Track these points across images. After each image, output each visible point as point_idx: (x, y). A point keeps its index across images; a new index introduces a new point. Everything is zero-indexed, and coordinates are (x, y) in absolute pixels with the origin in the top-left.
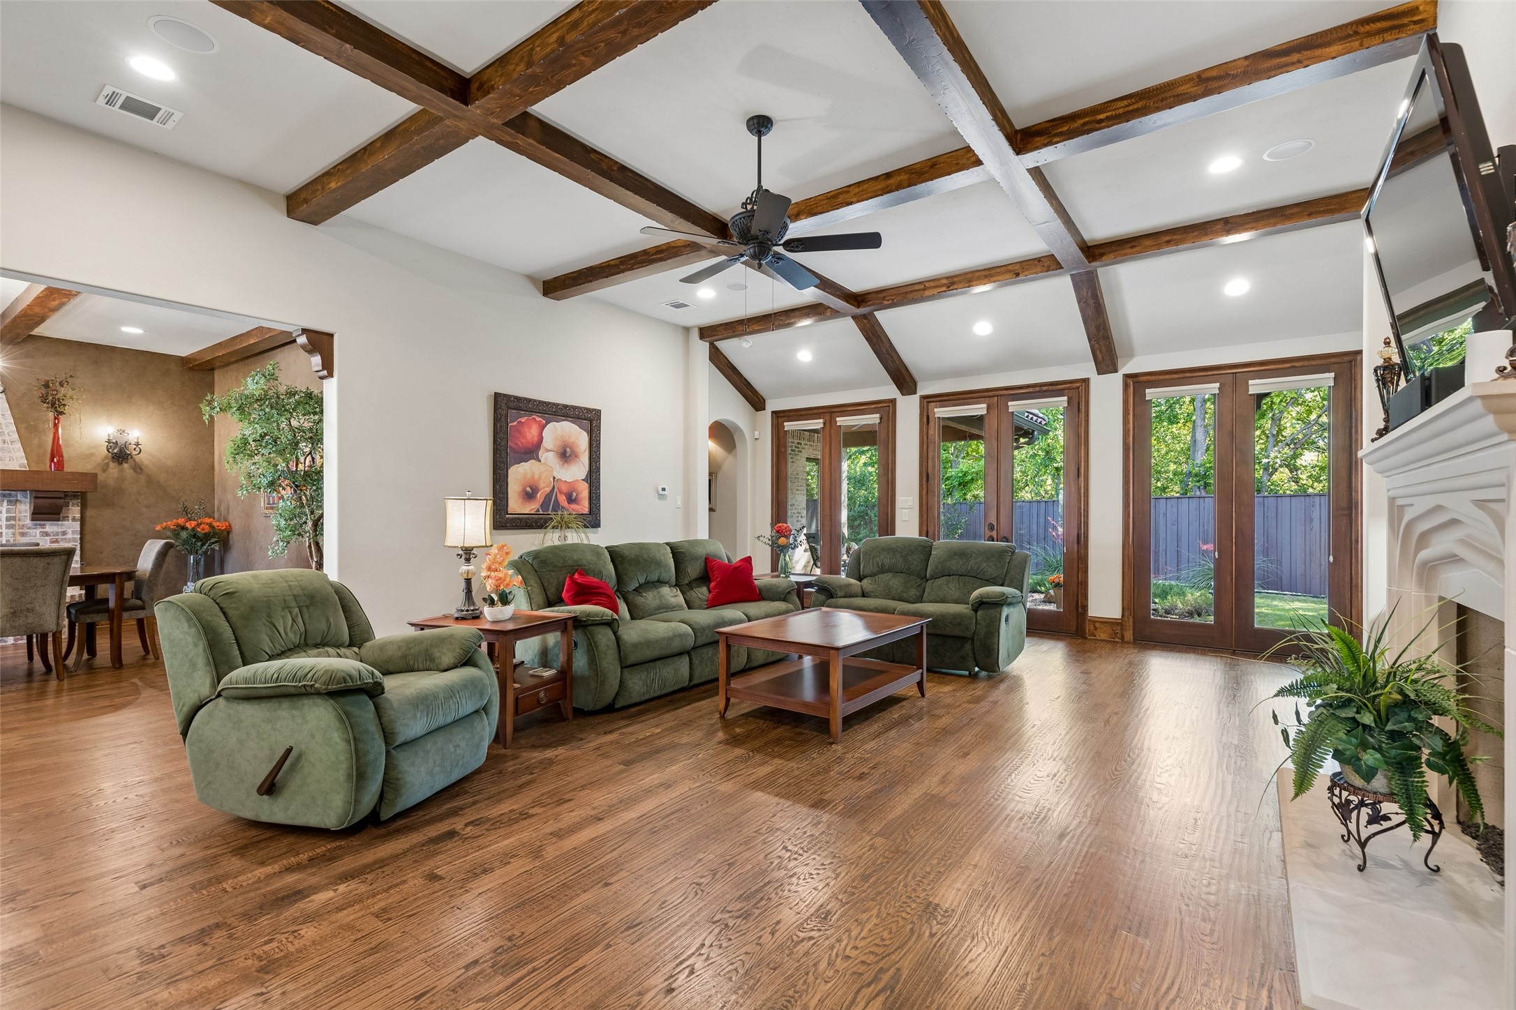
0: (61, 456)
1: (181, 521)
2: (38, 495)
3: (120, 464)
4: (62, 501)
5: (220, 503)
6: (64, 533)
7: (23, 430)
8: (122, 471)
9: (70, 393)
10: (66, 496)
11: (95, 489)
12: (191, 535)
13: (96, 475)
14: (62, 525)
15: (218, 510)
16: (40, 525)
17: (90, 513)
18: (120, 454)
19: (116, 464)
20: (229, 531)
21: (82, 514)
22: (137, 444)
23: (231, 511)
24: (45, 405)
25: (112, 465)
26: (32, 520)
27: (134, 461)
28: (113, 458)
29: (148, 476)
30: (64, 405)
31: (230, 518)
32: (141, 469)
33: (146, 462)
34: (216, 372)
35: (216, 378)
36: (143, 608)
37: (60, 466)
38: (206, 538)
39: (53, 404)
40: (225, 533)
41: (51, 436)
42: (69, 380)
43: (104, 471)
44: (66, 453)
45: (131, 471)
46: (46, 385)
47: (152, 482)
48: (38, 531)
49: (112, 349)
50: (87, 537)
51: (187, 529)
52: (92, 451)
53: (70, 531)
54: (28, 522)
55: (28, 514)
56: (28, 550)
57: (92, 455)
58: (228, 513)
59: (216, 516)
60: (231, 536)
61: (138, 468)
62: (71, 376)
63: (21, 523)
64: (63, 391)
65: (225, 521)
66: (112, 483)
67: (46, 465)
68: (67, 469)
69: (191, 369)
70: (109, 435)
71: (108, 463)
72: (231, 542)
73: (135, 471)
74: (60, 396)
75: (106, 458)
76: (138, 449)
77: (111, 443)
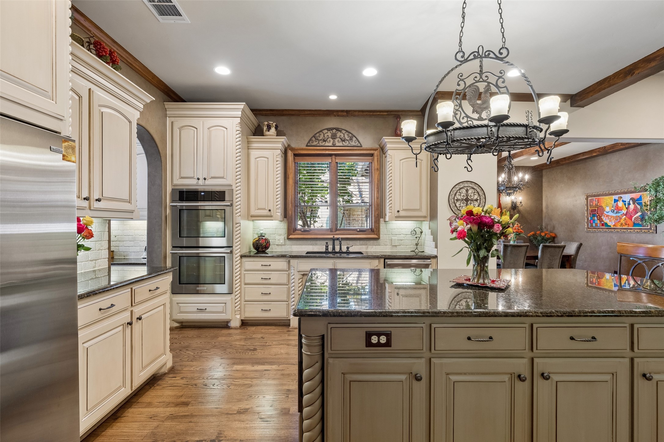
1: (538, 232)
3: (514, 210)
8: (514, 213)
18: (515, 206)
20: (555, 237)
22: (521, 202)
23: (556, 228)
27: (518, 209)
28: (513, 208)
29: (522, 215)
31: (556, 231)
32: (520, 212)
33: (521, 209)
38: (547, 240)
40: (553, 238)
52: (506, 206)
58: (554, 229)
75: (510, 208)
76: (521, 204)
77: (513, 202)
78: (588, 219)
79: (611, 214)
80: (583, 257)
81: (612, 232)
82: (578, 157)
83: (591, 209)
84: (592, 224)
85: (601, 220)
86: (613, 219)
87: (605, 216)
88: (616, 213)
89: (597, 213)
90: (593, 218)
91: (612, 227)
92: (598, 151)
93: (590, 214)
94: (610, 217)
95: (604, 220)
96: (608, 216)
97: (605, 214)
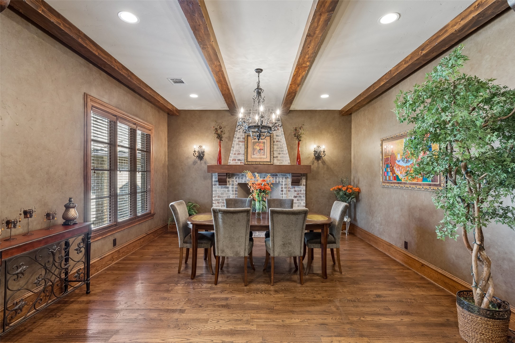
0: (300, 159)
1: (340, 187)
2: (294, 175)
3: (318, 161)
4: (299, 178)
5: (354, 178)
6: (301, 191)
7: (289, 149)
8: (318, 164)
9: (303, 132)
10: (301, 175)
11: (310, 172)
12: (344, 194)
13: (310, 166)
14: (300, 187)
15: (353, 181)
16: (294, 187)
17: (309, 182)
18: (318, 156)
19: (317, 161)
20: (359, 192)
21: (306, 182)
22: (324, 152)
23: (360, 182)
24: (295, 138)
25: (315, 161)
26: (292, 185)
27: (323, 159)
28: (316, 158)
29: (327, 166)
30: (301, 137)
31: (360, 186)
32: (325, 163)
33: (327, 159)
34: (353, 115)
35: (353, 118)
36: (335, 243)
37: (299, 162)
38: (350, 195)
39: (298, 138)
40: (357, 193)
41: (297, 150)
42: (303, 126)
43: (313, 164)
44: (302, 157)
45: (322, 164)
46: (296, 130)
47: (328, 168)
48: (293, 190)
49: (316, 111)
50: (308, 192)
51: (342, 190)
52: (309, 156)
53: (302, 190)
54: (290, 186)
55: (290, 183)
56: (289, 211)
57: (309, 157)
58: (359, 183)
59: (352, 184)
60: (360, 194)
61: (324, 162)
62: (303, 125)
63: (289, 186)
64: (300, 131)
65: (357, 187)
66: (315, 169)
67: (295, 163)
68: (302, 164)
69: (343, 115)
70: (315, 148)
71: (314, 161)
72: (360, 198)
73: (323, 164)
74: (299, 134)
75: (313, 158)
76: (324, 154)
77: (315, 152)
78: (383, 170)
79: (402, 164)
80: (379, 219)
81: (402, 188)
82: (370, 91)
83: (385, 157)
84: (386, 178)
85: (393, 171)
86: (404, 171)
87: (397, 166)
88: (406, 162)
89: (390, 163)
90: (387, 169)
91: (403, 181)
92: (386, 79)
93: (384, 164)
94: (401, 168)
95: (396, 171)
96: (399, 166)
97: (397, 164)
